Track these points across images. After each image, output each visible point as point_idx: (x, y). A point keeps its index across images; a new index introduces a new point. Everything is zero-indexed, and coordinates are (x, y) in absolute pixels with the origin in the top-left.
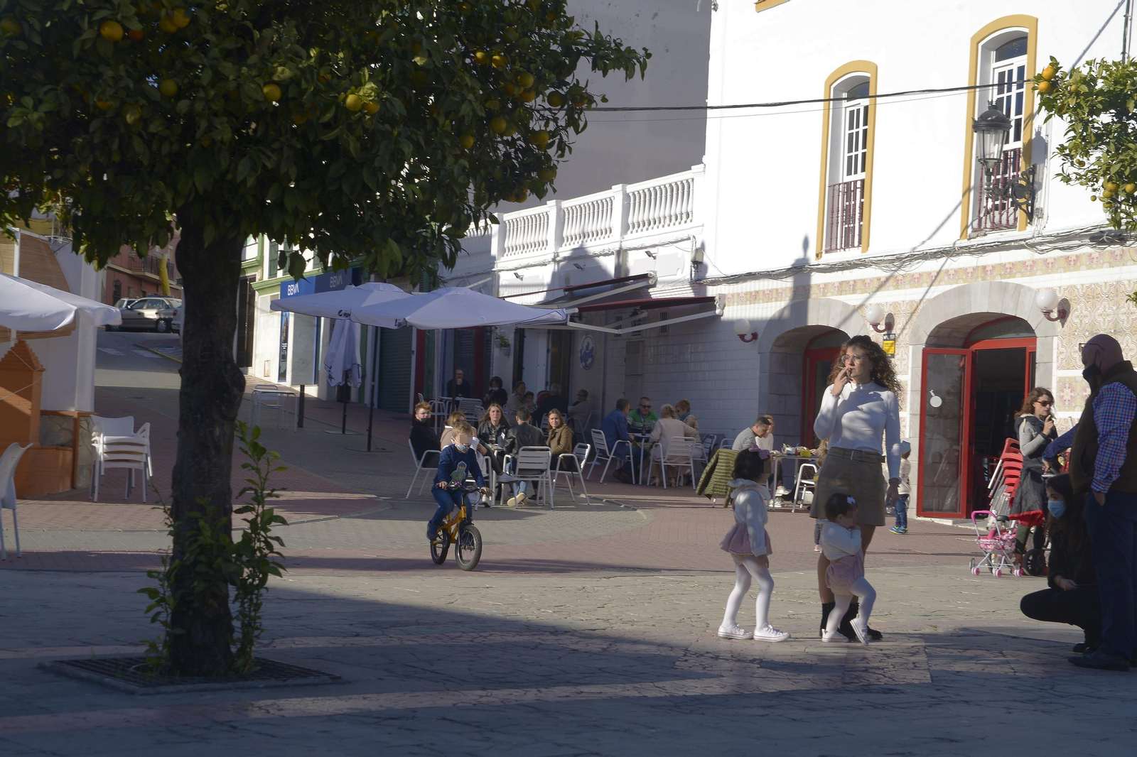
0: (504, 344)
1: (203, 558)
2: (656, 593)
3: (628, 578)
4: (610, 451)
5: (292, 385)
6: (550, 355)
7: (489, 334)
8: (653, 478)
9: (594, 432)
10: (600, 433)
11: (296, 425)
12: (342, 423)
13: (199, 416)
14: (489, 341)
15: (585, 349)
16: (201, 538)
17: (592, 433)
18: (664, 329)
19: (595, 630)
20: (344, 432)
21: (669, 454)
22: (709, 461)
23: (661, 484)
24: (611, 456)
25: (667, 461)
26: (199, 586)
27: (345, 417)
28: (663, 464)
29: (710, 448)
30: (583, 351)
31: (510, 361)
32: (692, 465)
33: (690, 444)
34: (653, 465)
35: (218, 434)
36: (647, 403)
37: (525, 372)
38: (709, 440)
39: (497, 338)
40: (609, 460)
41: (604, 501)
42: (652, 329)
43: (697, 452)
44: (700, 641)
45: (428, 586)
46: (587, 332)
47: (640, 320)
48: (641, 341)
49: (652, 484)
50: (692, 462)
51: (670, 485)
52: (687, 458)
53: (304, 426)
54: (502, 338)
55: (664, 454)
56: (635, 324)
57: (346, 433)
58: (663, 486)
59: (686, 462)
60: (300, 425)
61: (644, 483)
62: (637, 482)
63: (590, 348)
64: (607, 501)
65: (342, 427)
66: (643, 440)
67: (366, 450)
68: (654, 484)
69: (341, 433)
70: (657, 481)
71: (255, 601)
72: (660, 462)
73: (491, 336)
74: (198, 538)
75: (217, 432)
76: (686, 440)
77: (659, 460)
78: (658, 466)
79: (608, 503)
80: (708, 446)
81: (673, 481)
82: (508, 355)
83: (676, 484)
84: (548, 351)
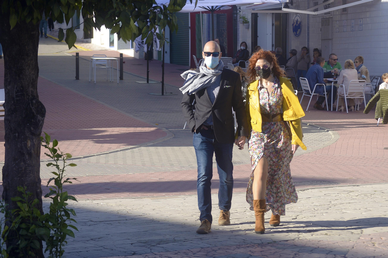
0: (245, 22)
1: (23, 226)
2: (333, 203)
3: (316, 190)
4: (312, 90)
5: (118, 49)
6: (274, 27)
7: (235, 15)
8: (340, 107)
9: (301, 79)
10: (305, 80)
11: (118, 78)
12: (146, 76)
13: (17, 134)
14: (236, 20)
15: (295, 23)
16: (21, 213)
17: (300, 80)
18: (345, 10)
19: (287, 241)
20: (148, 82)
21: (349, 91)
22: (375, 93)
23: (345, 110)
24: (313, 94)
25: (348, 96)
26: (22, 244)
27: (148, 72)
28: (346, 98)
29: (376, 85)
30: (294, 25)
31: (249, 33)
32: (364, 97)
33: (363, 84)
34: (339, 98)
35: (29, 145)
36: (335, 57)
37: (259, 39)
38: (375, 81)
39: (240, 18)
40: (312, 96)
41: (308, 124)
42: (337, 10)
43: (368, 89)
44: (355, 248)
45: (187, 204)
46: (297, 14)
47: (329, 4)
48: (331, 18)
49: (339, 110)
50: (364, 96)
51: (351, 110)
52: (361, 93)
53: (124, 78)
54: (244, 18)
55: (346, 92)
56: (326, 8)
57: (150, 82)
58: (346, 111)
59: (361, 95)
60: (121, 78)
61: (334, 109)
62: (330, 110)
63: (299, 23)
64: (309, 125)
65: (146, 78)
66: (333, 83)
67: (161, 94)
68: (341, 111)
69: (146, 82)
70: (342, 108)
71: (59, 250)
72: (344, 96)
73: (237, 16)
74: (20, 213)
75: (29, 144)
76: (360, 82)
77: (343, 95)
78: (343, 99)
79: (311, 126)
80: (375, 84)
81: (353, 108)
82: (248, 28)
83: (354, 110)
84: (273, 25)
